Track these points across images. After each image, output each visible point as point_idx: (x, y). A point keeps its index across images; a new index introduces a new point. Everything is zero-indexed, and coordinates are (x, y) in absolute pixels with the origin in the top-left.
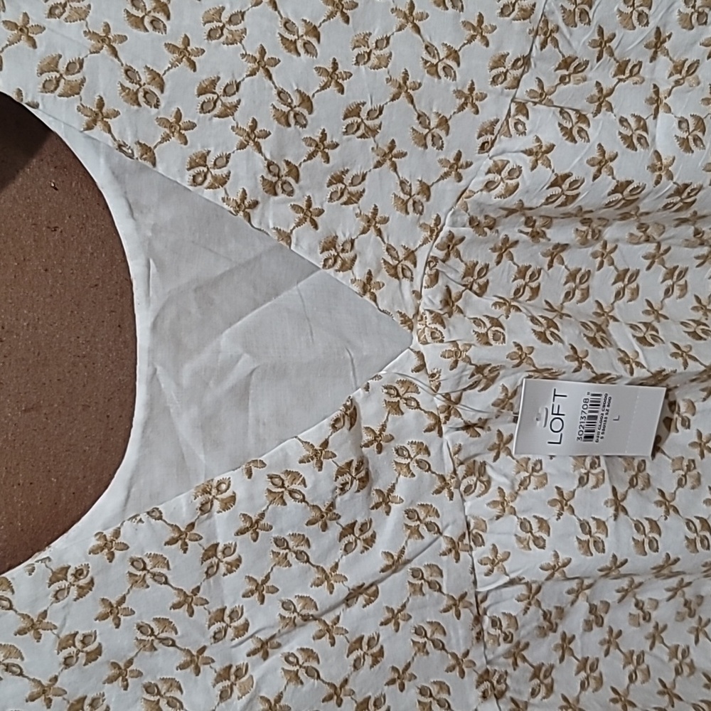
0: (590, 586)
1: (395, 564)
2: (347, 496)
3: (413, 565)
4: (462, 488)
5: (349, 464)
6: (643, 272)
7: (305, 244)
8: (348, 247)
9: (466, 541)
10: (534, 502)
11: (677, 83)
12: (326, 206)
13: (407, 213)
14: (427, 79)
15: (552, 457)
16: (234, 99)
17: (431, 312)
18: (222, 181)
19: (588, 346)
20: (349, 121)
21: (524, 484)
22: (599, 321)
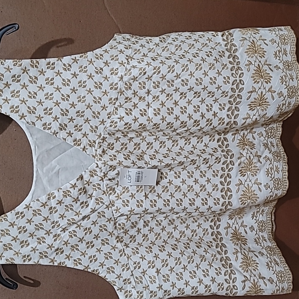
0: (143, 216)
1: (93, 211)
2: (81, 195)
3: (98, 211)
4: (109, 193)
5: (81, 188)
6: (154, 143)
7: (69, 141)
8: (79, 141)
9: (110, 205)
10: (126, 196)
11: (154, 101)
12: (74, 132)
13: (93, 133)
14: (94, 104)
15: (131, 186)
16: (51, 111)
17: (99, 154)
18: (50, 128)
19: (137, 160)
20: (77, 114)
21: (124, 192)
22: (141, 154)
